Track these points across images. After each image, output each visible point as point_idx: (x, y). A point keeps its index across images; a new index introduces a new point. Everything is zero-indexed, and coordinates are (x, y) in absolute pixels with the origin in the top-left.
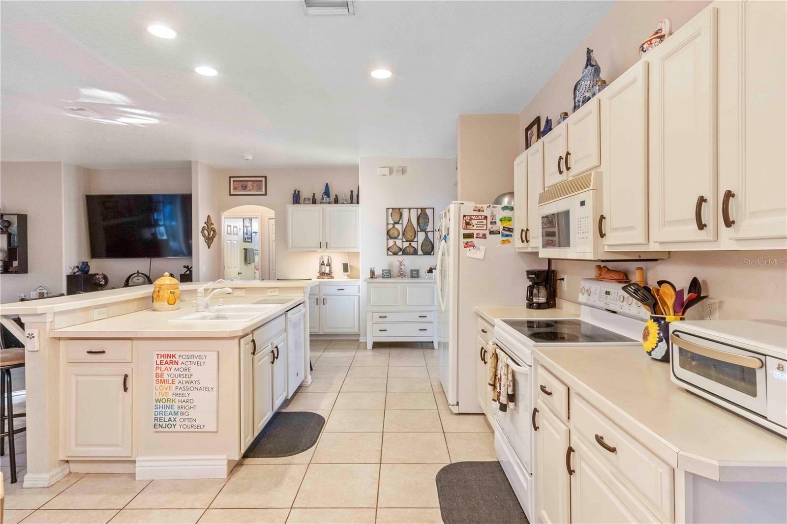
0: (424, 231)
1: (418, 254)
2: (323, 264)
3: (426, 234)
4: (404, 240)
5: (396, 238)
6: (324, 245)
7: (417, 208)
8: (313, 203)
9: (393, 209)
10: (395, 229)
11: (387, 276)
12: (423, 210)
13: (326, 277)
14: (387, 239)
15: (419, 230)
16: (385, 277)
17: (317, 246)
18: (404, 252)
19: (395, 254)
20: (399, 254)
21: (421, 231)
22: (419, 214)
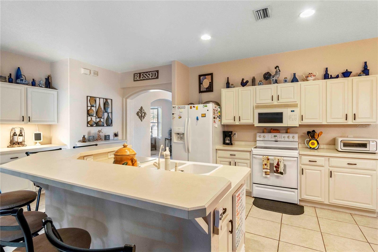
0: (107, 112)
1: (105, 126)
2: (15, 134)
3: (108, 114)
4: (97, 117)
5: (92, 116)
6: (26, 119)
7: (104, 99)
8: (9, 82)
9: (90, 97)
10: (92, 110)
11: (92, 140)
12: (106, 99)
13: (16, 146)
14: (87, 116)
15: (105, 112)
16: (91, 141)
17: (18, 119)
18: (97, 124)
19: (92, 126)
20: (94, 126)
21: (106, 112)
22: (104, 102)
